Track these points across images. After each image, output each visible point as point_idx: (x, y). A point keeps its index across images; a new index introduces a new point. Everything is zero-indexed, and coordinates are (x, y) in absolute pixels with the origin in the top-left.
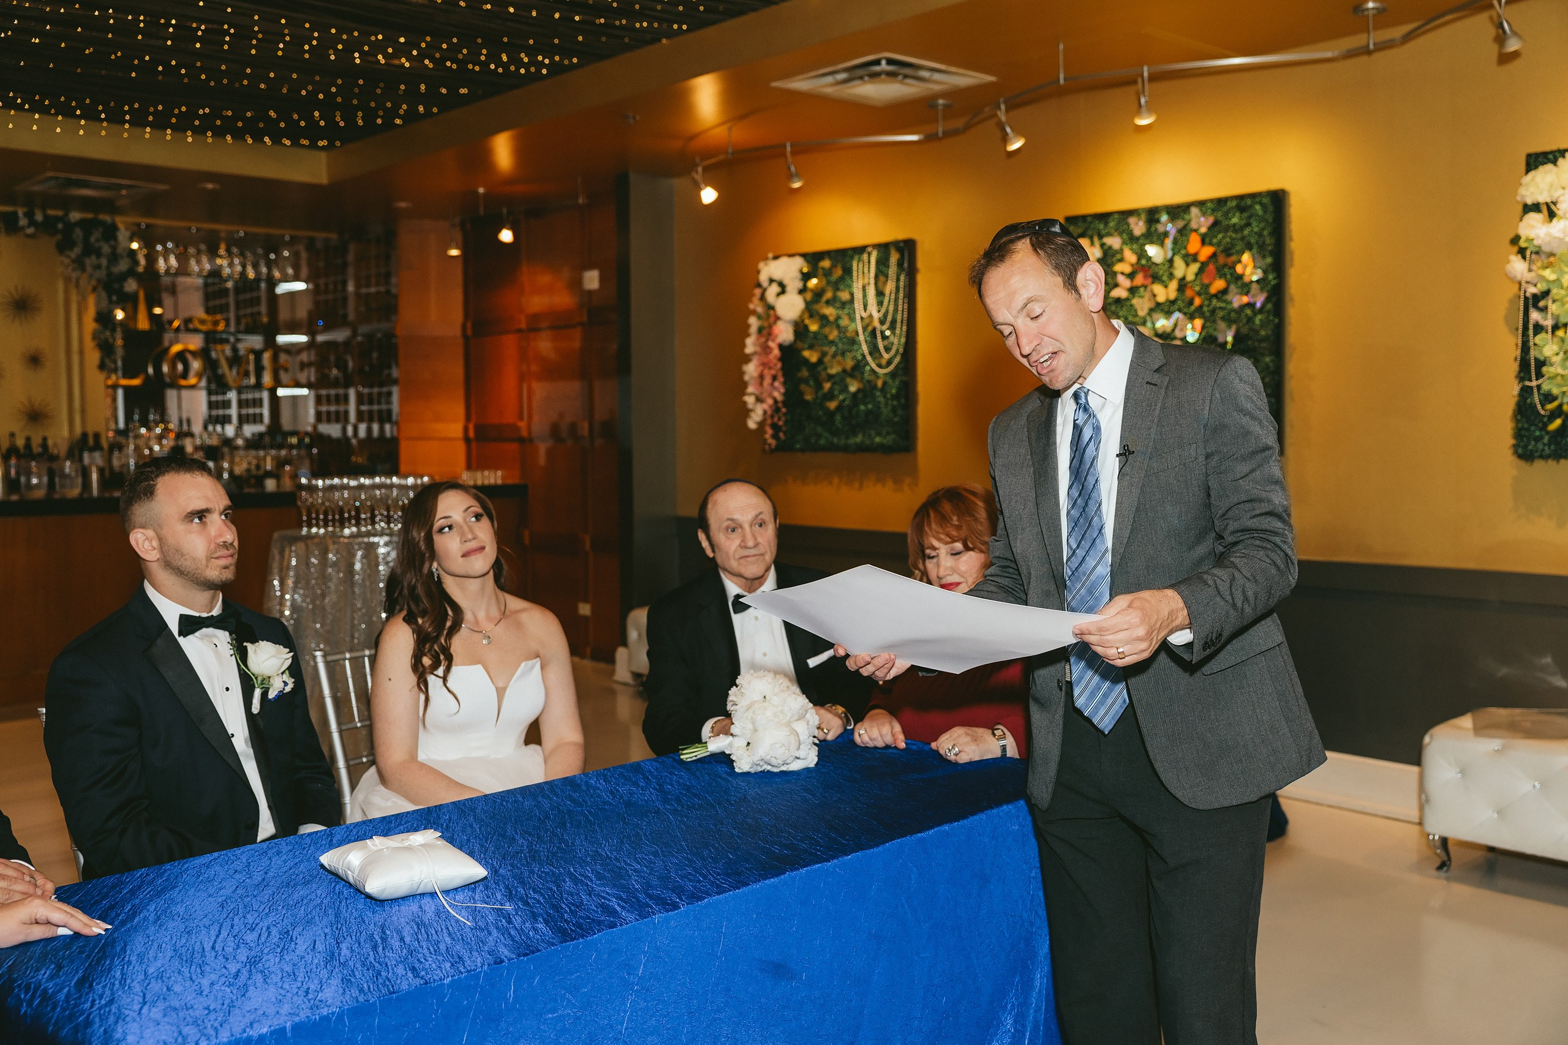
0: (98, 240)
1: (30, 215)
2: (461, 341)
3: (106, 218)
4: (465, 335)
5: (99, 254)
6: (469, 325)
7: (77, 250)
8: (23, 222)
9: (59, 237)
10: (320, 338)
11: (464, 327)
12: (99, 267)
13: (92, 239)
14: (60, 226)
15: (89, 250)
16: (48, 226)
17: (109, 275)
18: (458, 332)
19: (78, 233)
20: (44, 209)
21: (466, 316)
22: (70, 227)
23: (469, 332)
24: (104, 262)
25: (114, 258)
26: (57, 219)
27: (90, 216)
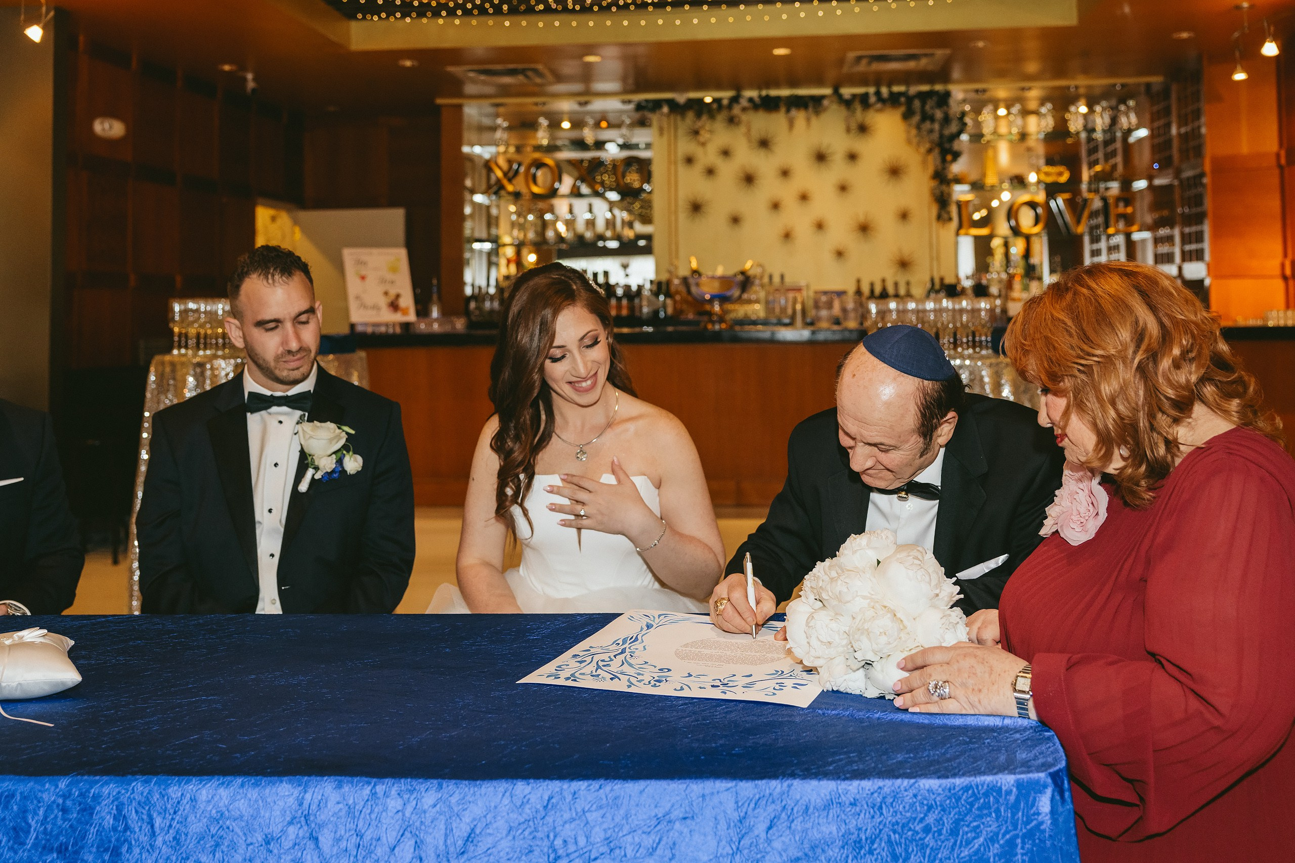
0: (932, 108)
1: (878, 93)
2: (1276, 172)
3: (938, 87)
4: (1280, 167)
5: (932, 119)
6: (1283, 153)
7: (916, 118)
8: (873, 99)
9: (903, 109)
10: (1157, 182)
11: (1278, 156)
12: (931, 131)
13: (927, 107)
14: (903, 99)
15: (926, 117)
16: (893, 100)
17: (941, 136)
18: (1273, 162)
19: (917, 104)
20: (889, 85)
21: (1281, 145)
22: (910, 99)
23: (1283, 161)
24: (937, 126)
25: (947, 120)
26: (900, 94)
27: (925, 88)
